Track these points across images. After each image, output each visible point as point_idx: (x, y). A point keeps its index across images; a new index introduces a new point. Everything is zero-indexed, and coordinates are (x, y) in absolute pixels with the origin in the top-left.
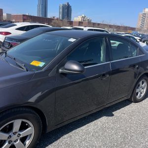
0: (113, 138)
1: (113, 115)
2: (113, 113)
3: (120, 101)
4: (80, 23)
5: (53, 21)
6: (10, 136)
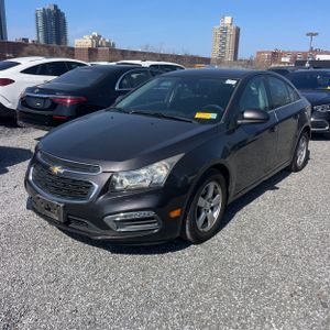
2: (276, 185)
6: (206, 203)
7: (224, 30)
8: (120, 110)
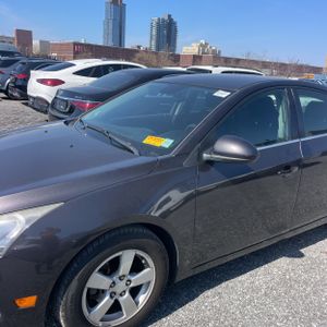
0: (311, 303)
1: (302, 255)
2: (302, 251)
3: (315, 225)
4: (196, 59)
5: (138, 55)
6: (114, 283)
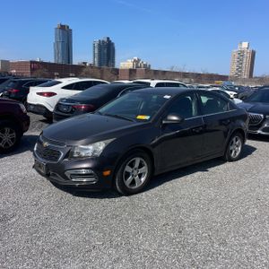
6: (133, 170)
7: (241, 53)
8: (100, 114)
